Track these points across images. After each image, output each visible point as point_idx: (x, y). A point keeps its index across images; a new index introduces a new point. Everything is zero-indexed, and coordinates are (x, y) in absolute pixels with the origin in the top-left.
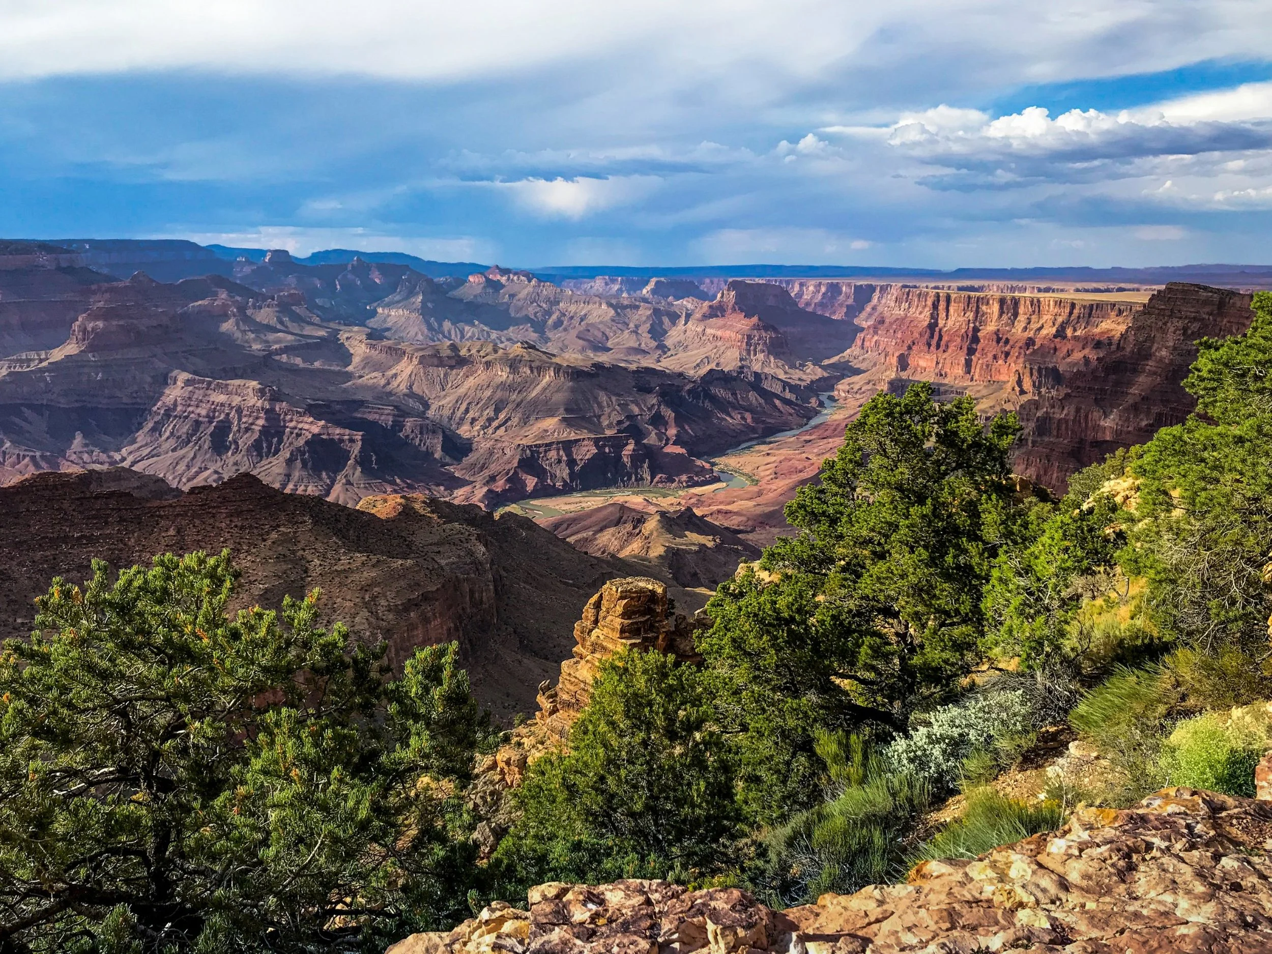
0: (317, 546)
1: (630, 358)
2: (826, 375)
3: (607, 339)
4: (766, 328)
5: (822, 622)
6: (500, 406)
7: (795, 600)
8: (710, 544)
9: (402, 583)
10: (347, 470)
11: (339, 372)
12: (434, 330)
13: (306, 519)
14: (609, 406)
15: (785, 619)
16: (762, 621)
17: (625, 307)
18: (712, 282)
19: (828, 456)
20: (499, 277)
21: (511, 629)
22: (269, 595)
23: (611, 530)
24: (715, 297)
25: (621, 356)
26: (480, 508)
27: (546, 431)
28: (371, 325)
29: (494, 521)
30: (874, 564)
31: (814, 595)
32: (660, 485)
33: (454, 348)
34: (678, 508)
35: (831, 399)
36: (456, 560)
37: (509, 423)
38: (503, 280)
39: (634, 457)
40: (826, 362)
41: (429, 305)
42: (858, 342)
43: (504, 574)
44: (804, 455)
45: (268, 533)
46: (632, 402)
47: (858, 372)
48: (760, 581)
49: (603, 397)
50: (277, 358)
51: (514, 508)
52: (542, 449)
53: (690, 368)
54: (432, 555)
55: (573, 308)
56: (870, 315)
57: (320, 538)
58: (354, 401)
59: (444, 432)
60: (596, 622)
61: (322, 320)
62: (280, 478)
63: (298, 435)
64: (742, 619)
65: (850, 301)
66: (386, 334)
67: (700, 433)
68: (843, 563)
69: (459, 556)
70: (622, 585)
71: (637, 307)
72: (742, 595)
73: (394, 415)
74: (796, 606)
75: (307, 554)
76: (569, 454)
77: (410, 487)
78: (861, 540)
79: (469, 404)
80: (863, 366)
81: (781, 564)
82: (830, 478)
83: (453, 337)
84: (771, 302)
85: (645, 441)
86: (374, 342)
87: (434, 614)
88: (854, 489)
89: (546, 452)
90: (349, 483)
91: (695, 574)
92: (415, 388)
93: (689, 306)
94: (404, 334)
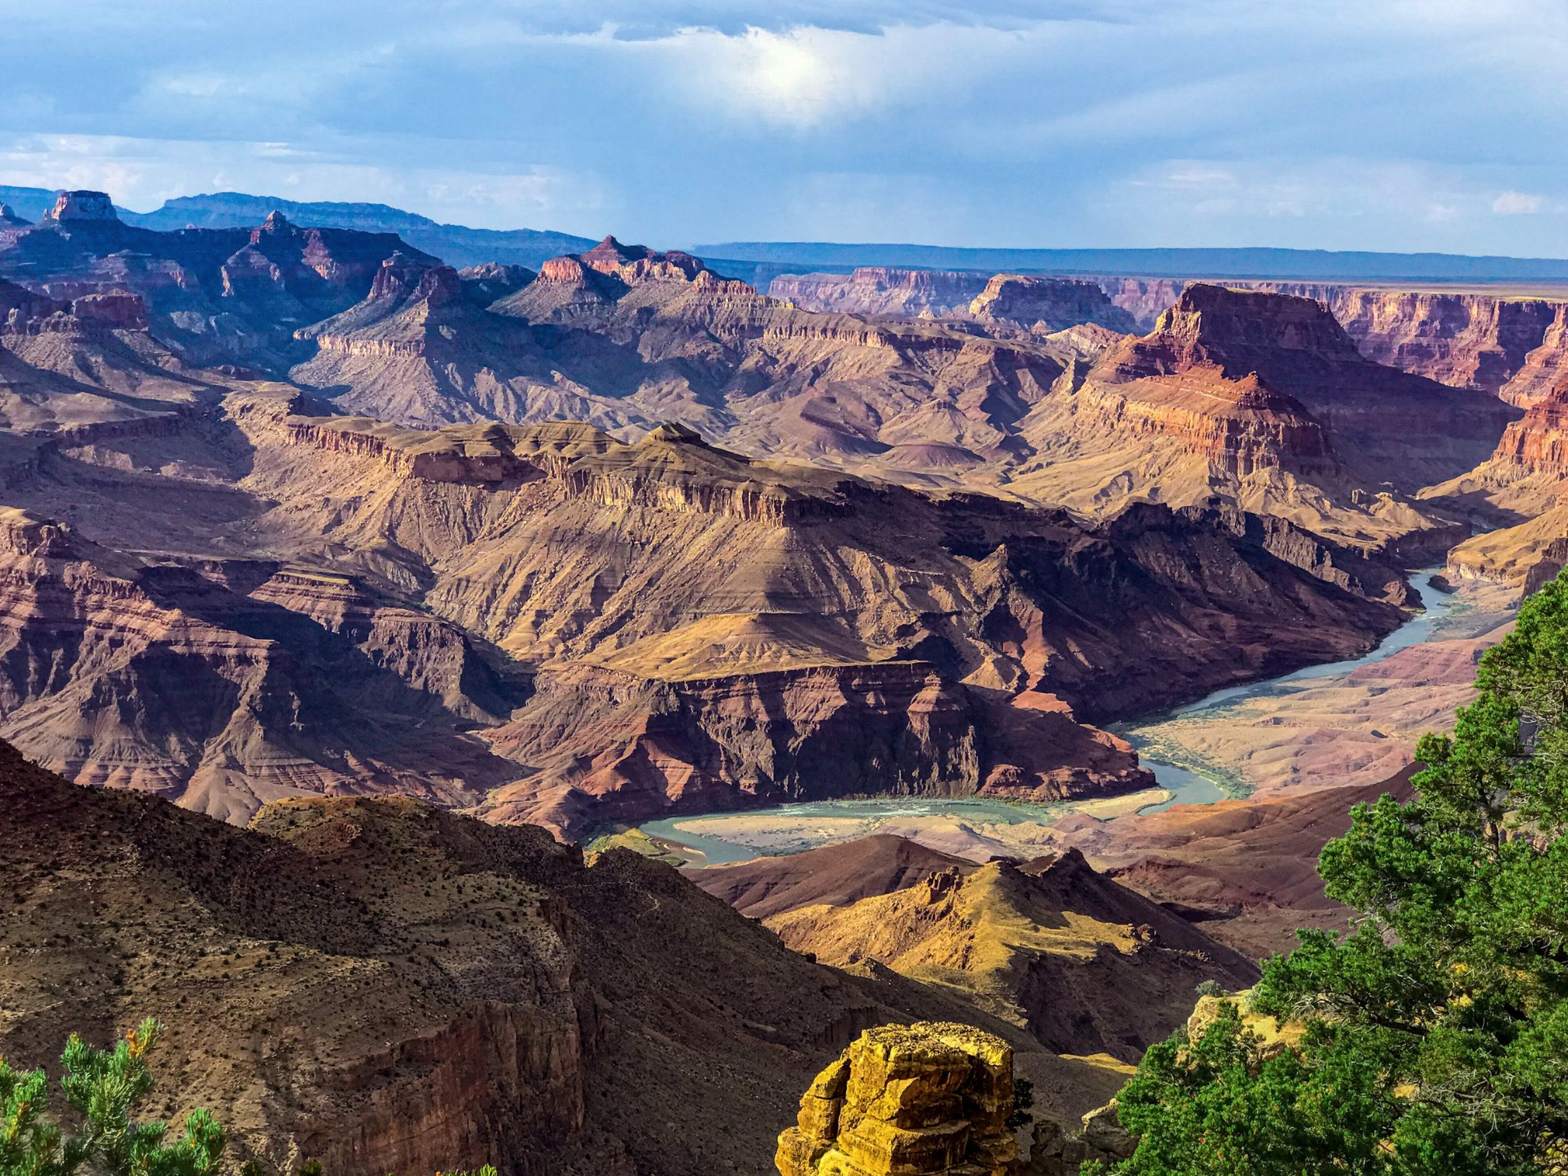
0: (149, 919)
1: (935, 470)
2: (1426, 525)
3: (879, 422)
4: (1276, 406)
5: (1412, 1153)
6: (607, 581)
7: (1343, 1092)
8: (1126, 946)
9: (354, 1017)
10: (232, 731)
11: (220, 491)
12: (456, 394)
13: (126, 849)
14: (877, 588)
15: (1315, 1141)
16: (1255, 1146)
17: (924, 345)
18: (1143, 289)
19: (1427, 728)
20: (616, 267)
21: (617, 1143)
22: (27, 1036)
23: (878, 901)
24: (1149, 323)
25: (912, 465)
26: (549, 836)
27: (719, 648)
28: (300, 378)
29: (583, 869)
30: (1548, 1006)
31: (1391, 1083)
32: (1002, 792)
33: (500, 436)
34: (1046, 851)
35: (1438, 584)
36: (487, 964)
37: (628, 626)
38: (627, 272)
39: (937, 719)
40: (1427, 493)
41: (444, 331)
42: (1509, 444)
43: (605, 1004)
44: (1369, 726)
45: (31, 882)
46: (938, 580)
47: (1506, 519)
48: (1252, 1041)
49: (861, 563)
50: (73, 453)
51: (631, 839)
52: (707, 694)
53: (1083, 500)
54: (429, 950)
55: (794, 345)
56: (1540, 379)
57: (156, 899)
58: (254, 564)
59: (467, 645)
60: (832, 1132)
61: (186, 364)
62: (65, 747)
63: (115, 643)
64: (1207, 1139)
65: (1490, 344)
66: (337, 401)
67: (1106, 664)
68: (1465, 1001)
69: (496, 955)
70: (899, 1040)
71: (955, 346)
72: (1205, 1075)
73: (348, 601)
74: (1345, 1108)
75: (126, 940)
76: (775, 707)
77: (381, 777)
78: (1514, 944)
79: (531, 576)
80: (1520, 506)
81: (1307, 999)
82: (1437, 784)
83: (499, 409)
84: (1290, 340)
85: (968, 680)
86: (307, 421)
87: (430, 1098)
88: (1497, 814)
89: (716, 700)
90: (233, 764)
91: (1086, 1020)
92: (401, 534)
93: (1086, 345)
94: (382, 403)
